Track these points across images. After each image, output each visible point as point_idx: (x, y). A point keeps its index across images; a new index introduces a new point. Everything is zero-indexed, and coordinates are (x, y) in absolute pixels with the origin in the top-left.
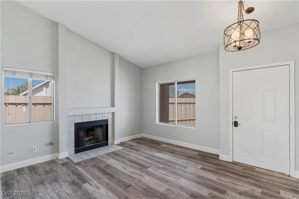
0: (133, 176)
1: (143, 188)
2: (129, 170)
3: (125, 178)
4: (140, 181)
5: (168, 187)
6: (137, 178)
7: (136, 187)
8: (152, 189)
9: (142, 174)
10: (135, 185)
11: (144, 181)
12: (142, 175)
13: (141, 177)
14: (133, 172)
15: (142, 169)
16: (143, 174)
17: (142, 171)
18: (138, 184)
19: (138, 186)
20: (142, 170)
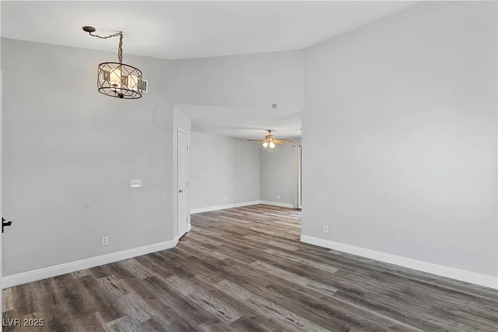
0: (267, 301)
1: (250, 284)
2: (282, 318)
3: (280, 298)
4: (255, 293)
5: (215, 285)
6: (260, 297)
7: (258, 286)
8: (236, 283)
9: (252, 304)
10: (261, 288)
11: (247, 292)
12: (252, 302)
13: (253, 299)
14: (270, 311)
15: (253, 318)
16: (249, 305)
17: (252, 312)
18: (256, 288)
19: (256, 287)
20: (251, 315)
